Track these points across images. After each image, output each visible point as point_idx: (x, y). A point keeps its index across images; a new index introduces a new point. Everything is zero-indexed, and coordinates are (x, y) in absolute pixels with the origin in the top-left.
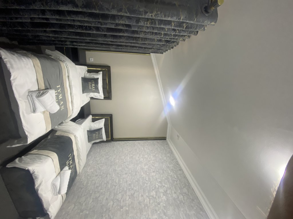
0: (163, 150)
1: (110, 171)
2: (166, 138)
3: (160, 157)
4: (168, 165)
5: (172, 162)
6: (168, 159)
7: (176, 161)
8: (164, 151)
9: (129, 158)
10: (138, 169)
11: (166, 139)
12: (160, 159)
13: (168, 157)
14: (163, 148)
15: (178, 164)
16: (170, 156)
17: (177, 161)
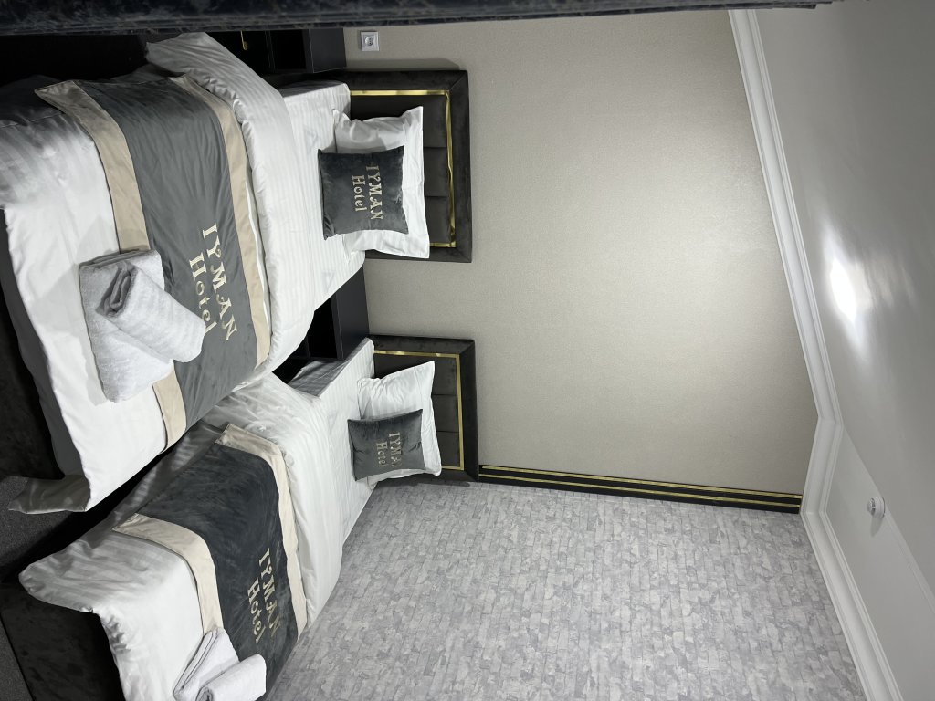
0: (766, 579)
1: (449, 644)
2: (799, 502)
3: (740, 620)
4: (785, 679)
5: (815, 664)
6: (789, 637)
7: (845, 664)
8: (772, 584)
9: (550, 592)
10: (594, 666)
11: (796, 511)
12: (736, 632)
13: (794, 624)
14: (766, 561)
15: (848, 685)
16: (809, 623)
17: (850, 667)
